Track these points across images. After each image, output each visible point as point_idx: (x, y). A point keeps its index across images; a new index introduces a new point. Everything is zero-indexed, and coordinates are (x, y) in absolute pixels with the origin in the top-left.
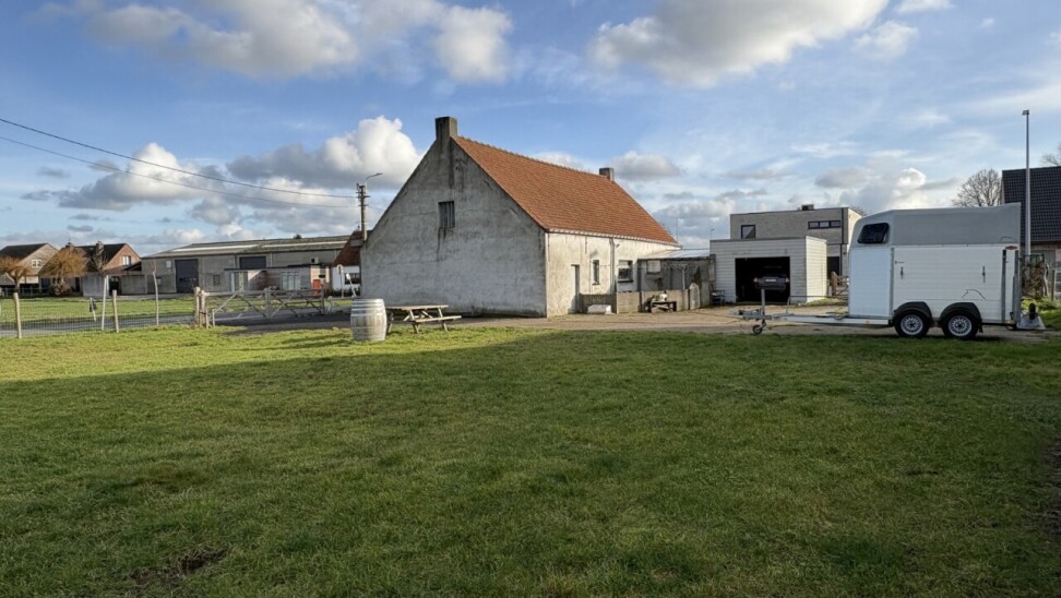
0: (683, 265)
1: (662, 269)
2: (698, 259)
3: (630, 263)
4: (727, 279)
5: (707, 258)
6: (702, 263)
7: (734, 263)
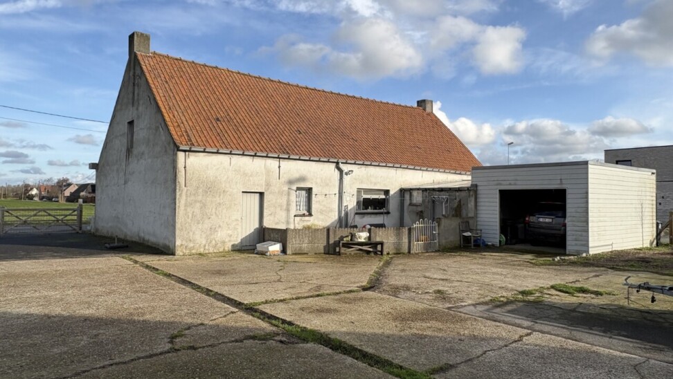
0: (444, 196)
1: (423, 201)
2: (459, 190)
3: (387, 192)
4: (489, 216)
5: (468, 189)
6: (463, 194)
7: (498, 196)
